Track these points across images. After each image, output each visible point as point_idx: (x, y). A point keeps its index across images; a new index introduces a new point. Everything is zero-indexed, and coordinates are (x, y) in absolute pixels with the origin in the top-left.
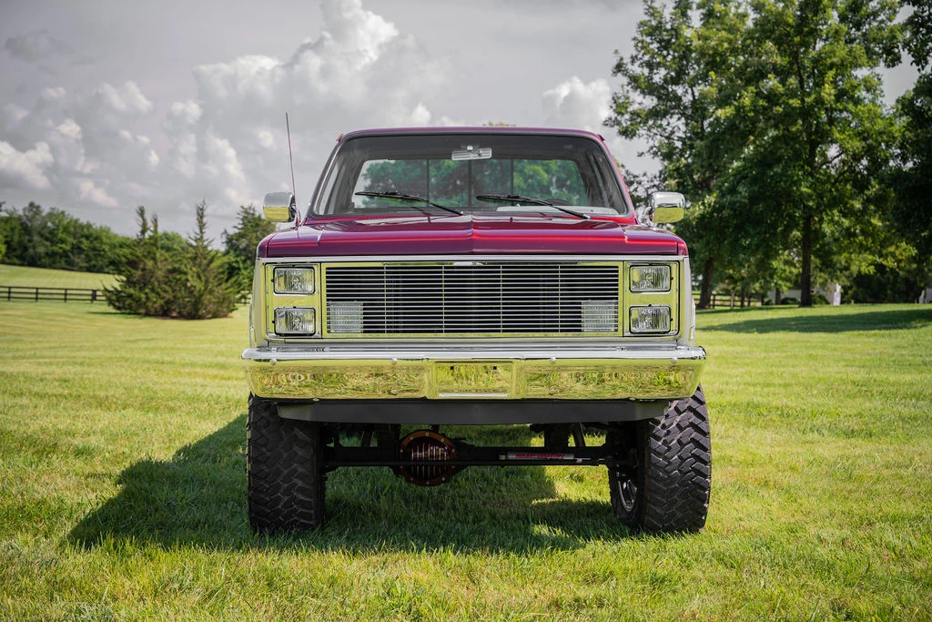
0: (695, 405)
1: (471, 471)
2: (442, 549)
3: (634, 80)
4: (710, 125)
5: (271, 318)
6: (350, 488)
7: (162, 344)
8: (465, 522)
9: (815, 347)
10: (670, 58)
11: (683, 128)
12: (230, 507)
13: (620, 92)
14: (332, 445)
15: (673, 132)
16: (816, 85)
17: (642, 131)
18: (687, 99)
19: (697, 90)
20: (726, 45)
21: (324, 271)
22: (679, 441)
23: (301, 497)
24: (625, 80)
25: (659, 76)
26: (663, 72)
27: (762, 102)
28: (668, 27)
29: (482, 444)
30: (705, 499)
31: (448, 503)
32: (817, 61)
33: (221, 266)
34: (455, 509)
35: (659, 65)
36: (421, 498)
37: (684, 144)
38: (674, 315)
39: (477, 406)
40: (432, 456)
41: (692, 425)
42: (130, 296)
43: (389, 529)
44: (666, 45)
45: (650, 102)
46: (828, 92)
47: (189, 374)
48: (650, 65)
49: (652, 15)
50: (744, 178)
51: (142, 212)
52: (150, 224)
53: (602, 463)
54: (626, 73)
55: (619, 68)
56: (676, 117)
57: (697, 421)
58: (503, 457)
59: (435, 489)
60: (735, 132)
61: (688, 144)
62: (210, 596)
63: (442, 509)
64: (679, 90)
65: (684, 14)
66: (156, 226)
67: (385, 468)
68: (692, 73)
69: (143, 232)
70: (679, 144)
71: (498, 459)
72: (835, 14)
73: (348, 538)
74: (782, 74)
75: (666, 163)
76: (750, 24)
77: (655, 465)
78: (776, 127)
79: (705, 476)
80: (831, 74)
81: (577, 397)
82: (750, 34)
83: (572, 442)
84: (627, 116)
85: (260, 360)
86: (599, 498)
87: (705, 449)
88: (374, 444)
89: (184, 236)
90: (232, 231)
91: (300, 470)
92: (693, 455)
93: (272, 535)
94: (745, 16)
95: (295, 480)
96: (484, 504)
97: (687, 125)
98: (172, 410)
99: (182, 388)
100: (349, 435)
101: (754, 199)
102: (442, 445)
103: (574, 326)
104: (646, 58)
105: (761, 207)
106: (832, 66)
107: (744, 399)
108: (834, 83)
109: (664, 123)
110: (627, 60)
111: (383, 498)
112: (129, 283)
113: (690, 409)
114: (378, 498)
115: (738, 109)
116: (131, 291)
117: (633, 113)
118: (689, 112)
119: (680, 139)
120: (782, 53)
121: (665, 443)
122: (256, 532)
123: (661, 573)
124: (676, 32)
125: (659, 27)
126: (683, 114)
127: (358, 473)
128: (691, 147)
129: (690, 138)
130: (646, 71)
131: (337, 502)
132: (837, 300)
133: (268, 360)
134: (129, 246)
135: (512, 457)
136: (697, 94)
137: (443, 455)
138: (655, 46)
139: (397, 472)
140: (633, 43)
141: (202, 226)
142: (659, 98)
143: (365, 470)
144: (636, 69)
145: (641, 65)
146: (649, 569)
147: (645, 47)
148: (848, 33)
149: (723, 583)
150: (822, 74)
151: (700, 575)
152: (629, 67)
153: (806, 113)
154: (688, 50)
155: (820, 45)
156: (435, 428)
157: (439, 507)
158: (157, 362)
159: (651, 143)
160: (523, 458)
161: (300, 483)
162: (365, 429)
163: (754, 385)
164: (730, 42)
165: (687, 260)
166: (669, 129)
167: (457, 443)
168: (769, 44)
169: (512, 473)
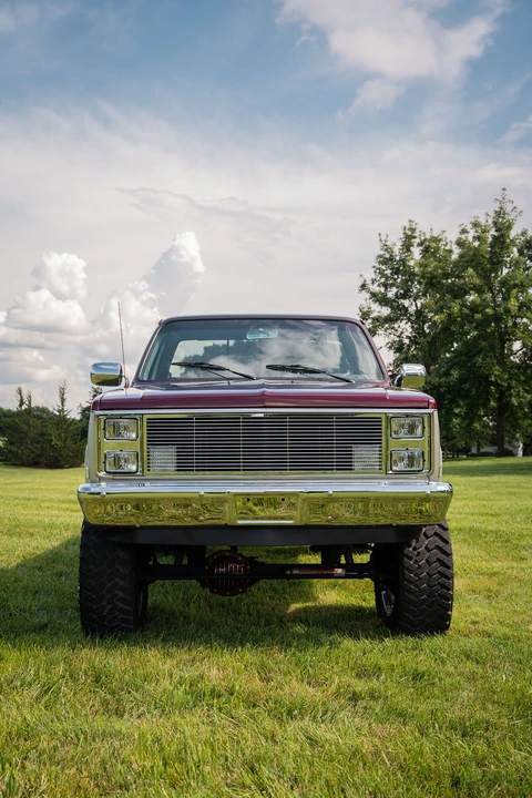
0: (440, 531)
1: (262, 583)
2: (240, 649)
3: (374, 295)
4: (428, 328)
5: (102, 459)
6: (166, 597)
7: (30, 486)
8: (257, 625)
9: (512, 487)
10: (399, 280)
11: (410, 330)
12: (69, 613)
13: (365, 304)
14: (151, 563)
15: (402, 333)
16: (505, 299)
17: (380, 332)
18: (412, 309)
19: (419, 303)
20: (440, 271)
21: (145, 421)
22: (427, 561)
23: (122, 606)
24: (368, 296)
25: (391, 293)
26: (394, 290)
27: (466, 311)
28: (398, 258)
29: (269, 561)
30: (450, 608)
31: (244, 609)
32: (504, 283)
33: (77, 429)
34: (250, 614)
35: (392, 285)
36: (223, 605)
37: (411, 341)
38: (426, 457)
39: (268, 531)
40: (231, 571)
41: (437, 547)
42: (11, 452)
43: (197, 631)
44: (396, 271)
45: (386, 311)
46: (513, 304)
47: (48, 508)
48: (385, 285)
49: (386, 250)
50: (455, 364)
51: (20, 393)
52: (25, 400)
53: (366, 577)
54: (368, 291)
55: (363, 287)
56: (404, 322)
57: (442, 544)
58: (289, 572)
59: (234, 598)
60: (446, 333)
61: (413, 341)
62: (46, 692)
63: (240, 614)
64: (406, 303)
65: (409, 250)
66: (30, 402)
67: (194, 581)
68: (415, 291)
69: (21, 406)
70: (407, 341)
71: (284, 573)
72: (515, 250)
73: (163, 640)
74: (479, 290)
75: (397, 355)
76: (455, 256)
77: (408, 580)
78: (476, 328)
79: (449, 590)
80: (514, 291)
81: (348, 523)
82: (456, 264)
83: (343, 561)
84: (370, 321)
85: (93, 494)
86: (364, 604)
87: (449, 568)
88: (185, 562)
89: (51, 409)
90: (85, 405)
91: (122, 583)
92: (439, 572)
93: (101, 637)
94: (450, 251)
95: (117, 592)
96: (273, 609)
97: (413, 327)
98: (32, 535)
99: (40, 518)
100: (167, 554)
101: (462, 380)
102: (240, 563)
103: (346, 466)
104: (383, 280)
105: (467, 385)
106: (515, 286)
107: (466, 524)
108: (517, 298)
109: (396, 326)
110: (369, 282)
111: (192, 605)
112: (10, 442)
113: (436, 534)
114: (188, 605)
115: (449, 315)
116: (12, 448)
117: (373, 319)
118: (413, 318)
119: (408, 337)
120: (479, 276)
121: (416, 562)
122: (87, 635)
123: (422, 669)
124: (403, 261)
125: (391, 259)
126: (409, 320)
127: (173, 584)
128: (416, 343)
129: (415, 337)
130: (382, 290)
131: (155, 608)
132: (520, 453)
133: (99, 494)
134: (10, 416)
135: (295, 572)
136: (419, 305)
137: (240, 570)
138: (388, 272)
139: (204, 585)
140: (373, 270)
141: (63, 400)
142: (392, 308)
143: (178, 583)
144: (376, 288)
145: (379, 285)
146: (411, 666)
147: (382, 273)
148: (525, 263)
149: (472, 678)
150: (508, 292)
151: (452, 669)
152: (371, 286)
153: (498, 318)
154: (413, 275)
155: (505, 271)
156: (234, 549)
157: (237, 612)
158: (25, 499)
159: (387, 340)
160: (303, 573)
161: (121, 594)
162: (178, 550)
163: (473, 514)
164: (443, 269)
165: (436, 413)
166: (400, 330)
167: (252, 561)
168: (470, 270)
169: (294, 584)
